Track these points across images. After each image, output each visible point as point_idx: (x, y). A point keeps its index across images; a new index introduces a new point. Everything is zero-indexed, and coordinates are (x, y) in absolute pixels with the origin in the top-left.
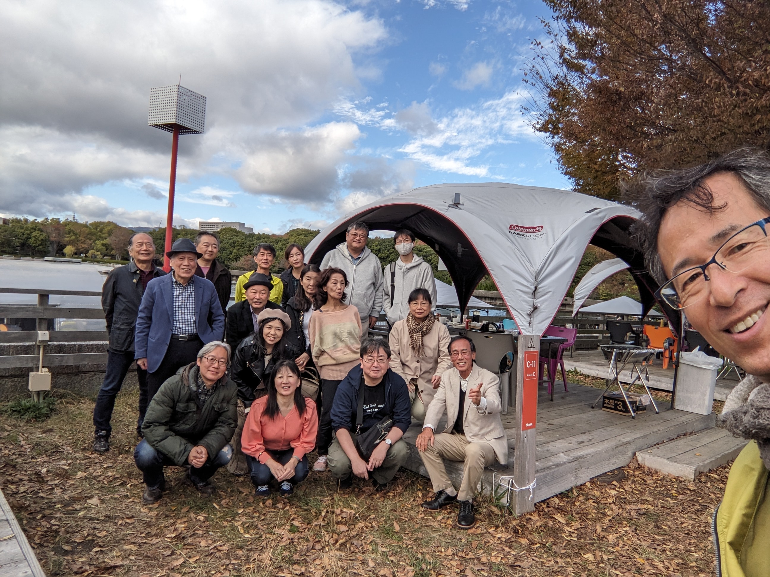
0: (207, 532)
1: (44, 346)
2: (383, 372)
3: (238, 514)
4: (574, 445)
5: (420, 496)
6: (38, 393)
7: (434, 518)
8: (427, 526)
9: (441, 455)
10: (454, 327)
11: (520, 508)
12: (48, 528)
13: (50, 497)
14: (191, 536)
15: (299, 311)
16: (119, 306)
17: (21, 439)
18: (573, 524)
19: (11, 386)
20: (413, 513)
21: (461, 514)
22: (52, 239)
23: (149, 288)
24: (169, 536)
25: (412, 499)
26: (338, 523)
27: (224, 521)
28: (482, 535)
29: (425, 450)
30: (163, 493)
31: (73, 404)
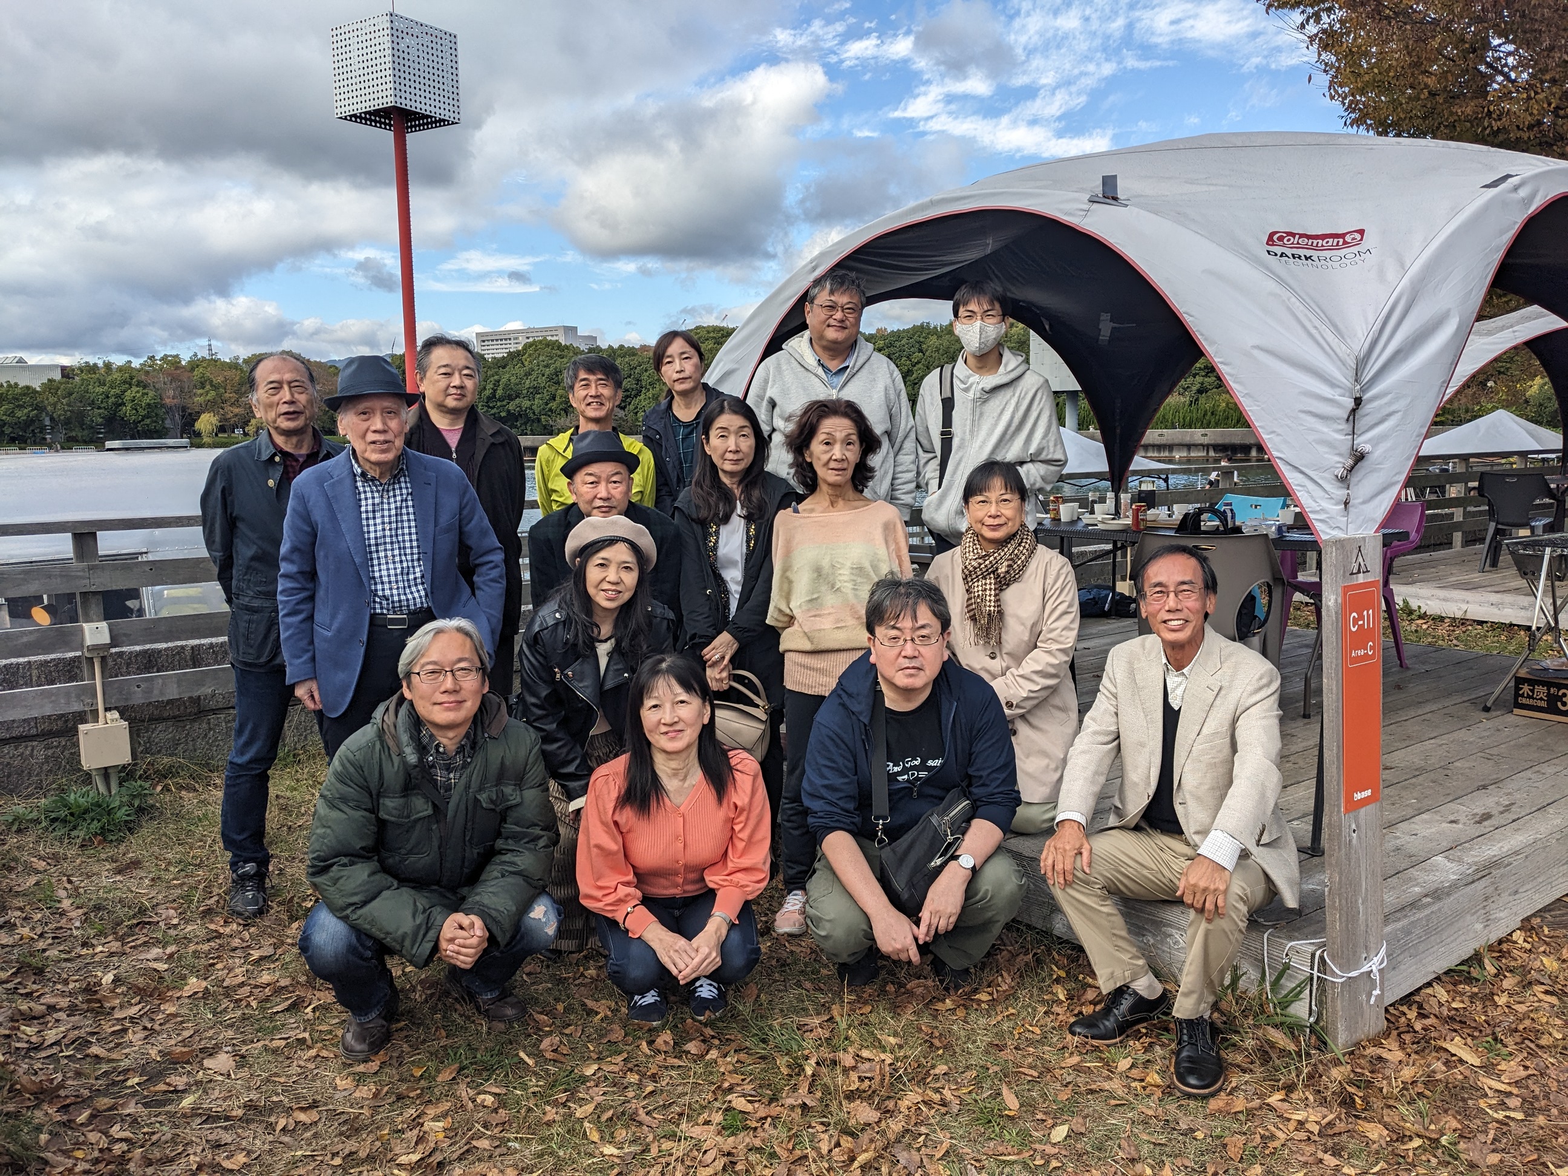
0: (504, 1142)
1: (103, 659)
2: (931, 671)
3: (584, 1079)
4: (1465, 829)
5: (1062, 997)
6: (105, 772)
7: (1107, 1064)
8: (1092, 1092)
9: (1112, 891)
10: (1101, 526)
11: (1348, 1028)
12: (101, 1150)
13: (114, 1055)
14: (460, 1159)
15: (704, 524)
16: (244, 552)
17: (62, 893)
18: (1503, 1066)
19: (47, 757)
20: (1048, 1052)
21: (1184, 1054)
22: (167, 401)
23: (296, 496)
24: (403, 1159)
25: (1042, 1009)
26: (851, 1096)
27: (548, 1103)
28: (1250, 1114)
29: (1067, 884)
30: (394, 1026)
31: (195, 790)
